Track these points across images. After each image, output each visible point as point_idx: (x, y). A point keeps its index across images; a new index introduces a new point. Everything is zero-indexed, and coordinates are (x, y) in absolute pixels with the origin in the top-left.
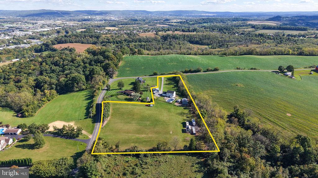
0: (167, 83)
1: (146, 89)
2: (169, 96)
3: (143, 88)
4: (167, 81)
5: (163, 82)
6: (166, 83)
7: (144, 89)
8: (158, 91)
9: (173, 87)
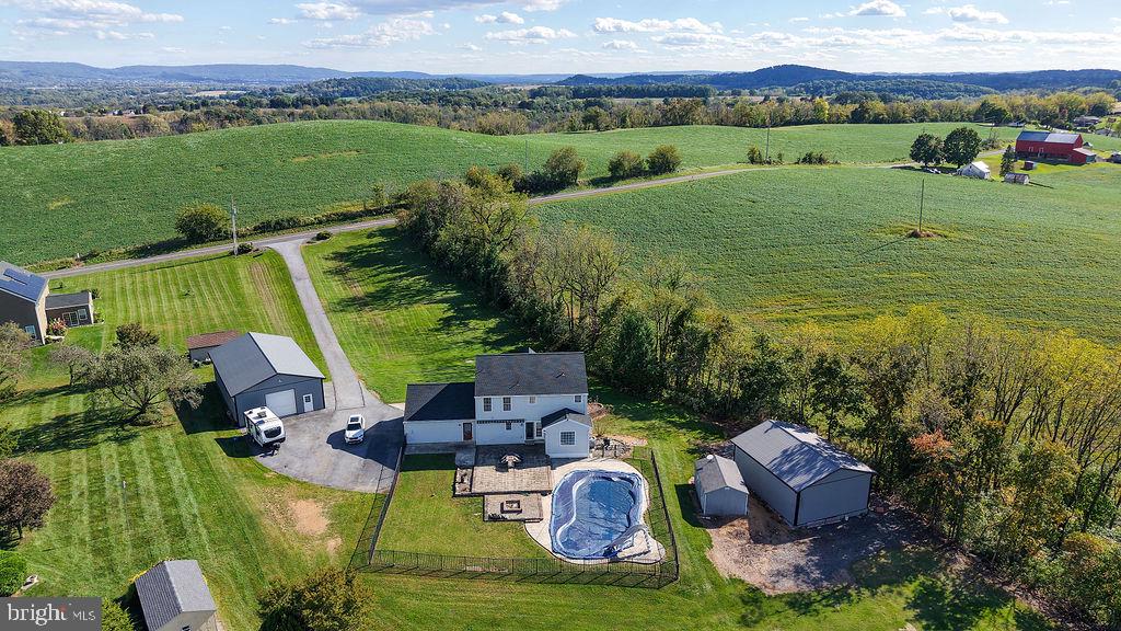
0: (359, 290)
1: (106, 400)
2: (518, 435)
3: (69, 390)
4: (338, 272)
5: (306, 290)
6: (339, 290)
7: (76, 405)
8: (310, 391)
9: (447, 322)
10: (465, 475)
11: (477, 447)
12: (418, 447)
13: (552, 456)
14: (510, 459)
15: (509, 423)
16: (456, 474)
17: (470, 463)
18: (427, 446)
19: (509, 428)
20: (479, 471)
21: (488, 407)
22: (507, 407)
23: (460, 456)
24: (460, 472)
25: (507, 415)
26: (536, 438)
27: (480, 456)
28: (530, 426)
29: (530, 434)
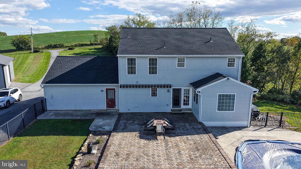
2: (163, 102)
10: (97, 143)
11: (120, 115)
12: (57, 113)
13: (207, 124)
14: (159, 124)
15: (154, 88)
16: (86, 140)
17: (107, 128)
18: (67, 113)
19: (154, 94)
20: (117, 138)
21: (132, 70)
22: (153, 70)
23: (98, 122)
24: (91, 138)
25: (153, 80)
26: (183, 107)
27: (122, 122)
28: (177, 93)
29: (176, 102)
